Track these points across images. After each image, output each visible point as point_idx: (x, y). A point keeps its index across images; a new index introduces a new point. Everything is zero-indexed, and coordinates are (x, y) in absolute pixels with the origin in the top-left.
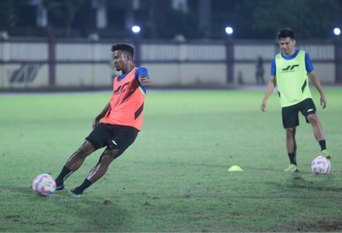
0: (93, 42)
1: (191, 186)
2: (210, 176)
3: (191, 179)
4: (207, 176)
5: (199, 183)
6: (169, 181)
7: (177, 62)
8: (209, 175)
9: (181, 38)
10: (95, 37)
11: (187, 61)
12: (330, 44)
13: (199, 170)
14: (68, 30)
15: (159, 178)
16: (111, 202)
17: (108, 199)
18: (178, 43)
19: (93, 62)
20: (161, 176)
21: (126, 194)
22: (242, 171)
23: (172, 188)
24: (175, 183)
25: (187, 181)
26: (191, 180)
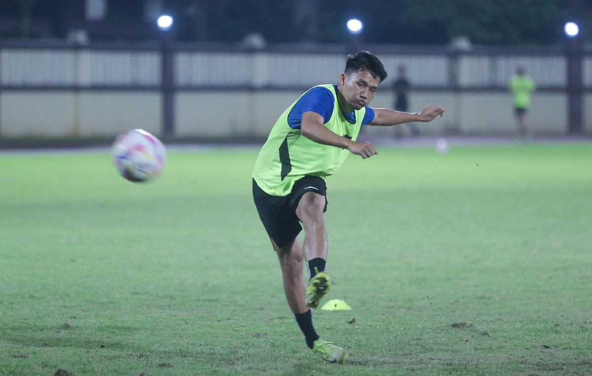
0: (77, 48)
1: (239, 341)
2: (284, 320)
3: (243, 326)
4: (277, 321)
5: (258, 335)
6: (198, 329)
7: (249, 88)
8: (280, 318)
9: (256, 40)
10: (81, 37)
11: (269, 88)
12: (557, 54)
13: (261, 309)
14: (26, 23)
15: (179, 325)
16: (69, 373)
17: (63, 368)
18: (251, 51)
19: (76, 89)
20: (184, 320)
21: (105, 357)
22: (350, 311)
23: (201, 345)
24: (210, 334)
25: (235, 330)
26: (244, 329)
